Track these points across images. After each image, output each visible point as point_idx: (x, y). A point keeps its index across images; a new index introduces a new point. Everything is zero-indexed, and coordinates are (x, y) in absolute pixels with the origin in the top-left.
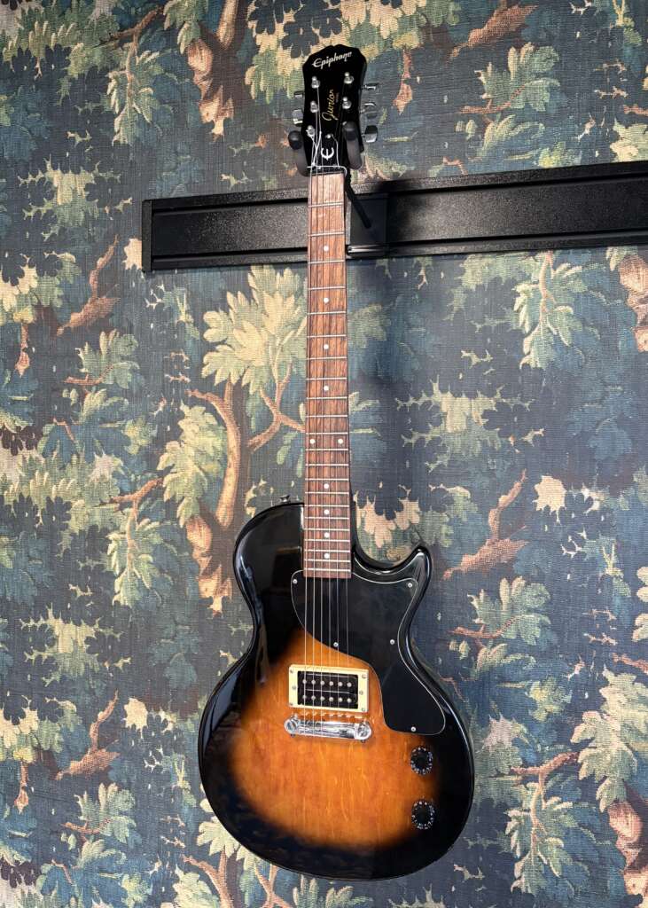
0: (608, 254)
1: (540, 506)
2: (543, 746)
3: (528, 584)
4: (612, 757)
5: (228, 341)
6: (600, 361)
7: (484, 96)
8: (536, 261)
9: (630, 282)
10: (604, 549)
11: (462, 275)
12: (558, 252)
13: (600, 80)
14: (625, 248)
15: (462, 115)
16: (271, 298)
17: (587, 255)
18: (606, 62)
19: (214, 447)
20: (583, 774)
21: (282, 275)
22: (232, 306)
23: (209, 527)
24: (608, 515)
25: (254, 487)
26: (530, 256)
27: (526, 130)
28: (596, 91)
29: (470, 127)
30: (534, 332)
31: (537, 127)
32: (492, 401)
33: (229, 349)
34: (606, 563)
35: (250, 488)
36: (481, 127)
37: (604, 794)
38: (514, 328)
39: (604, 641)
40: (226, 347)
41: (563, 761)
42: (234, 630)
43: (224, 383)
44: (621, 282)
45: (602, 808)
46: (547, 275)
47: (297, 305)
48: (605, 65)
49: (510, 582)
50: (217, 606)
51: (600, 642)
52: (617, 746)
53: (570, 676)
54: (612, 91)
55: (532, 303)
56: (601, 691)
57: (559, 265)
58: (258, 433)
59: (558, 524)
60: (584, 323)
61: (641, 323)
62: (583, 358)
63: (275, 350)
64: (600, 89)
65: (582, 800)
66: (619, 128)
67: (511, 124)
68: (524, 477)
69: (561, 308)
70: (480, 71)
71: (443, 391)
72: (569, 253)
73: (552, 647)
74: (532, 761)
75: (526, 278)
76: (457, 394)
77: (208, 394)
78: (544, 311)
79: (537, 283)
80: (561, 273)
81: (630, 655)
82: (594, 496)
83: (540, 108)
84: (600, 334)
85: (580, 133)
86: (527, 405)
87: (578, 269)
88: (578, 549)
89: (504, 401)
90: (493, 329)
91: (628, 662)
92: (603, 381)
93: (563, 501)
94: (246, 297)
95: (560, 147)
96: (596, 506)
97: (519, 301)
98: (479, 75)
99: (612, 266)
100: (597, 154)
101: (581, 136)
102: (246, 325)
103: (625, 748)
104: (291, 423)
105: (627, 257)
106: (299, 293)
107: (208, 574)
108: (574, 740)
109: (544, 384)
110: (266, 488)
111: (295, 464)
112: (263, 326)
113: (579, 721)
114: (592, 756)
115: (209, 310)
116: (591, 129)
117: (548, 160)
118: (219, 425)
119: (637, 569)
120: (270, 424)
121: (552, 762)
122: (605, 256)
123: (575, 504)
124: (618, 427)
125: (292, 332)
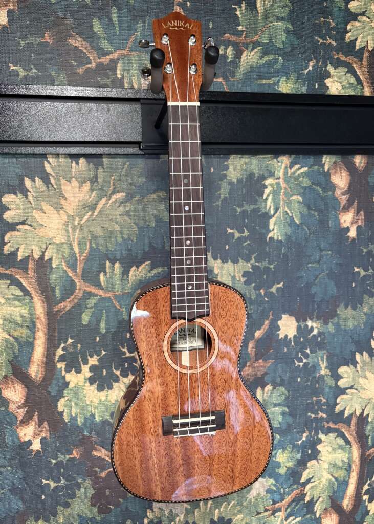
0: (324, 160)
1: (281, 336)
2: (284, 489)
3: (274, 388)
4: (323, 485)
5: (28, 221)
6: (318, 235)
7: (240, 28)
8: (278, 162)
9: (337, 180)
10: (320, 359)
11: (226, 170)
12: (293, 156)
13: (318, 30)
14: (334, 156)
15: (224, 41)
16: (68, 183)
17: (311, 160)
18: (323, 17)
19: (21, 316)
20: (307, 499)
21: (77, 163)
22: (30, 190)
23: (23, 383)
24: (323, 336)
25: (63, 345)
26: (274, 158)
27: (270, 61)
28: (316, 38)
29: (230, 52)
30: (277, 215)
31: (278, 59)
32: (249, 265)
33: (29, 228)
34: (321, 368)
35: (58, 347)
36: (238, 54)
37: (318, 508)
38: (263, 211)
39: (319, 416)
40: (26, 227)
41: (296, 495)
42: (54, 461)
43: (26, 259)
44: (331, 180)
45: (318, 515)
46: (286, 173)
47: (93, 190)
48: (322, 19)
49: (263, 389)
50: (36, 446)
51: (317, 417)
52: (325, 477)
53: (300, 442)
54: (327, 40)
55: (276, 193)
56: (318, 447)
57: (293, 166)
58: (63, 299)
59: (293, 346)
60: (309, 208)
61: (343, 209)
62: (308, 232)
63: (74, 229)
64: (320, 37)
65: (307, 514)
66: (330, 68)
67: (259, 54)
68: (271, 317)
69: (294, 197)
70: (236, 7)
71: (215, 258)
72: (300, 158)
73: (289, 426)
74: (278, 500)
75: (272, 174)
76: (224, 260)
77: (12, 269)
78: (283, 199)
79: (279, 178)
80: (295, 172)
81: (333, 422)
82: (315, 325)
83: (280, 45)
84: (318, 215)
85: (306, 69)
86: (272, 266)
87: (305, 169)
88: (305, 361)
89: (257, 264)
90: (249, 212)
91: (332, 425)
92: (320, 249)
93: (296, 331)
94: (44, 182)
95: (293, 77)
96: (315, 332)
97: (267, 191)
98: (236, 11)
99: (326, 169)
100: (317, 86)
101: (306, 72)
102: (45, 206)
103: (330, 477)
104: (93, 289)
105: (335, 163)
106: (93, 181)
107: (25, 422)
108: (303, 480)
109: (283, 252)
110: (74, 345)
111: (99, 322)
112: (62, 208)
113: (305, 468)
114: (312, 487)
115: (7, 193)
116: (313, 66)
117: (285, 87)
118: (25, 295)
119: (338, 368)
120: (74, 291)
121: (290, 497)
122: (322, 161)
123: (303, 331)
124: (329, 278)
125: (90, 213)
